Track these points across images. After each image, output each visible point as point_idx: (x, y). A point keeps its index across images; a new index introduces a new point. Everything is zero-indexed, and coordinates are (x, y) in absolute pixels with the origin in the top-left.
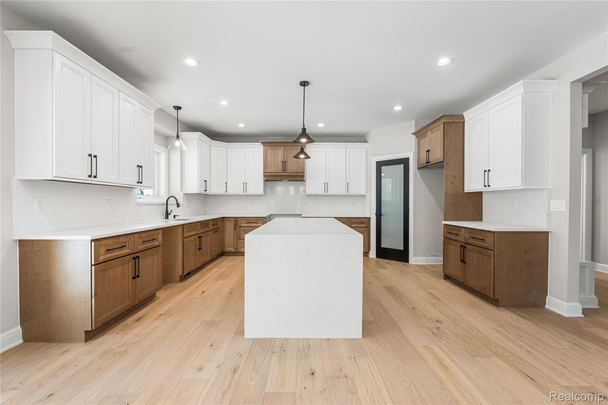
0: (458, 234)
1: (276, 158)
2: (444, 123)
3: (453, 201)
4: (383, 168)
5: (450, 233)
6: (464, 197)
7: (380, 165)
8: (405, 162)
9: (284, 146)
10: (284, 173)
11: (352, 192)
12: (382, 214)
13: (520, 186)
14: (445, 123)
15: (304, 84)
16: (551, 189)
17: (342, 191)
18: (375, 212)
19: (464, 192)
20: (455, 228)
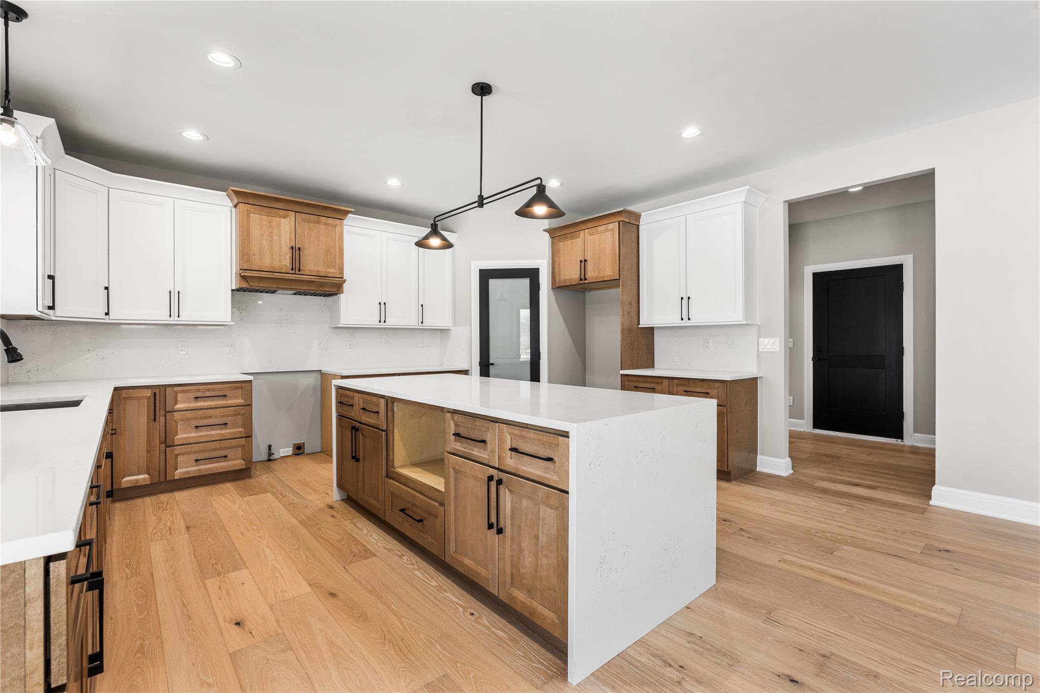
0: (654, 389)
1: (275, 237)
2: (619, 222)
3: (629, 340)
4: (492, 282)
5: (636, 387)
6: (639, 334)
7: (486, 276)
8: (532, 275)
9: (296, 212)
10: (295, 274)
11: (429, 322)
12: (491, 362)
13: (741, 320)
14: (621, 222)
15: (482, 89)
16: (759, 326)
17: (412, 321)
18: (479, 361)
19: (640, 326)
20: (649, 379)
